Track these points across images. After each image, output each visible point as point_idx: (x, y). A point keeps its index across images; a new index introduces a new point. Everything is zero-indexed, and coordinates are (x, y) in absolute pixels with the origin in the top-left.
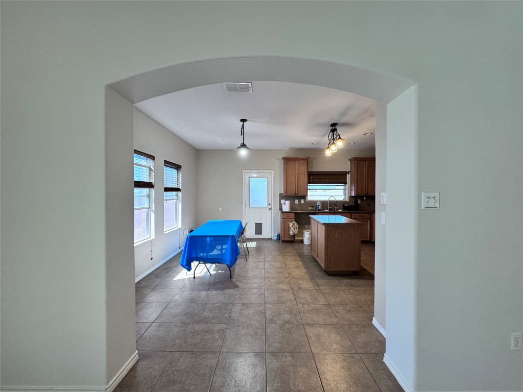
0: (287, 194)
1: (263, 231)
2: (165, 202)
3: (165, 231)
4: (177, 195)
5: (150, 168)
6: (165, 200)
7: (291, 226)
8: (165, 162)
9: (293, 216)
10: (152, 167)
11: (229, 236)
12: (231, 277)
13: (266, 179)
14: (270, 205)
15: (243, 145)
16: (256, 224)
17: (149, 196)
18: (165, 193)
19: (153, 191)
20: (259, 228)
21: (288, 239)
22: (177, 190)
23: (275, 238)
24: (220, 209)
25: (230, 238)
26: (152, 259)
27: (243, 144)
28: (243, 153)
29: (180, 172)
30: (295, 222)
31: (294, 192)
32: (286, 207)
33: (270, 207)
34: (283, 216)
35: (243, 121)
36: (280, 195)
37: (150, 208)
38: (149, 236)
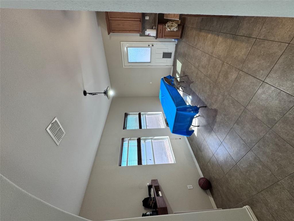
0: (141, 31)
1: (169, 51)
2: (148, 128)
3: (164, 128)
4: (143, 115)
5: (129, 140)
6: (146, 127)
7: (169, 29)
8: (124, 129)
9: (160, 27)
10: (129, 139)
11: (177, 113)
12: (206, 107)
13: (128, 48)
14: (149, 45)
15: (106, 93)
16: (163, 57)
17: (145, 140)
18: (143, 128)
19: (141, 138)
20: (166, 55)
21: (180, 32)
22: (140, 115)
23: (176, 41)
24: (151, 83)
25: (178, 112)
26: (180, 139)
27: (104, 93)
28: (111, 93)
29: (129, 113)
30: (167, 25)
31: (139, 23)
32: (153, 33)
33: (151, 45)
34: (160, 38)
35: (85, 93)
36: (141, 36)
37: (151, 139)
38: (167, 139)
